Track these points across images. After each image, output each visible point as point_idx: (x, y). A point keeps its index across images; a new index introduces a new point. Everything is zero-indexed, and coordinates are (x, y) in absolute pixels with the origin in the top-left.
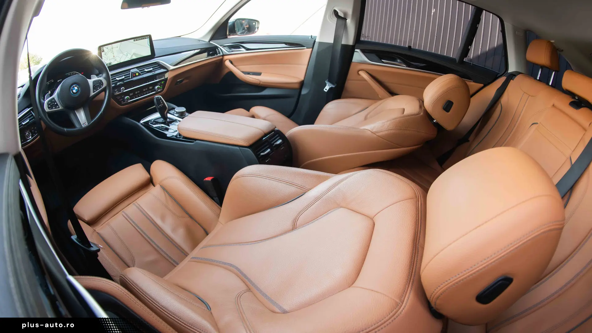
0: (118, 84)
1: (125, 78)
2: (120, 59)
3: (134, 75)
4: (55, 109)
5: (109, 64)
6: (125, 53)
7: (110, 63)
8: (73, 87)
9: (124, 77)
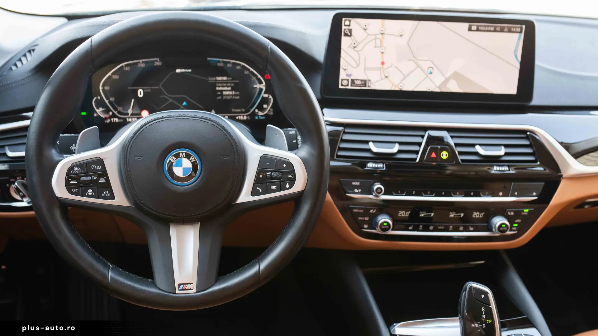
0: (370, 165)
1: (400, 152)
2: (402, 81)
3: (434, 155)
4: (92, 196)
5: (359, 83)
6: (426, 65)
7: (365, 82)
8: (177, 156)
9: (396, 148)
